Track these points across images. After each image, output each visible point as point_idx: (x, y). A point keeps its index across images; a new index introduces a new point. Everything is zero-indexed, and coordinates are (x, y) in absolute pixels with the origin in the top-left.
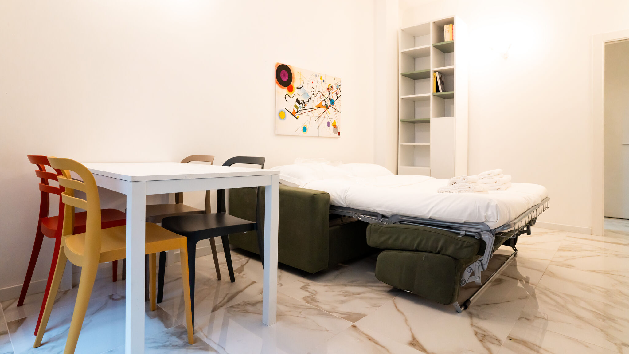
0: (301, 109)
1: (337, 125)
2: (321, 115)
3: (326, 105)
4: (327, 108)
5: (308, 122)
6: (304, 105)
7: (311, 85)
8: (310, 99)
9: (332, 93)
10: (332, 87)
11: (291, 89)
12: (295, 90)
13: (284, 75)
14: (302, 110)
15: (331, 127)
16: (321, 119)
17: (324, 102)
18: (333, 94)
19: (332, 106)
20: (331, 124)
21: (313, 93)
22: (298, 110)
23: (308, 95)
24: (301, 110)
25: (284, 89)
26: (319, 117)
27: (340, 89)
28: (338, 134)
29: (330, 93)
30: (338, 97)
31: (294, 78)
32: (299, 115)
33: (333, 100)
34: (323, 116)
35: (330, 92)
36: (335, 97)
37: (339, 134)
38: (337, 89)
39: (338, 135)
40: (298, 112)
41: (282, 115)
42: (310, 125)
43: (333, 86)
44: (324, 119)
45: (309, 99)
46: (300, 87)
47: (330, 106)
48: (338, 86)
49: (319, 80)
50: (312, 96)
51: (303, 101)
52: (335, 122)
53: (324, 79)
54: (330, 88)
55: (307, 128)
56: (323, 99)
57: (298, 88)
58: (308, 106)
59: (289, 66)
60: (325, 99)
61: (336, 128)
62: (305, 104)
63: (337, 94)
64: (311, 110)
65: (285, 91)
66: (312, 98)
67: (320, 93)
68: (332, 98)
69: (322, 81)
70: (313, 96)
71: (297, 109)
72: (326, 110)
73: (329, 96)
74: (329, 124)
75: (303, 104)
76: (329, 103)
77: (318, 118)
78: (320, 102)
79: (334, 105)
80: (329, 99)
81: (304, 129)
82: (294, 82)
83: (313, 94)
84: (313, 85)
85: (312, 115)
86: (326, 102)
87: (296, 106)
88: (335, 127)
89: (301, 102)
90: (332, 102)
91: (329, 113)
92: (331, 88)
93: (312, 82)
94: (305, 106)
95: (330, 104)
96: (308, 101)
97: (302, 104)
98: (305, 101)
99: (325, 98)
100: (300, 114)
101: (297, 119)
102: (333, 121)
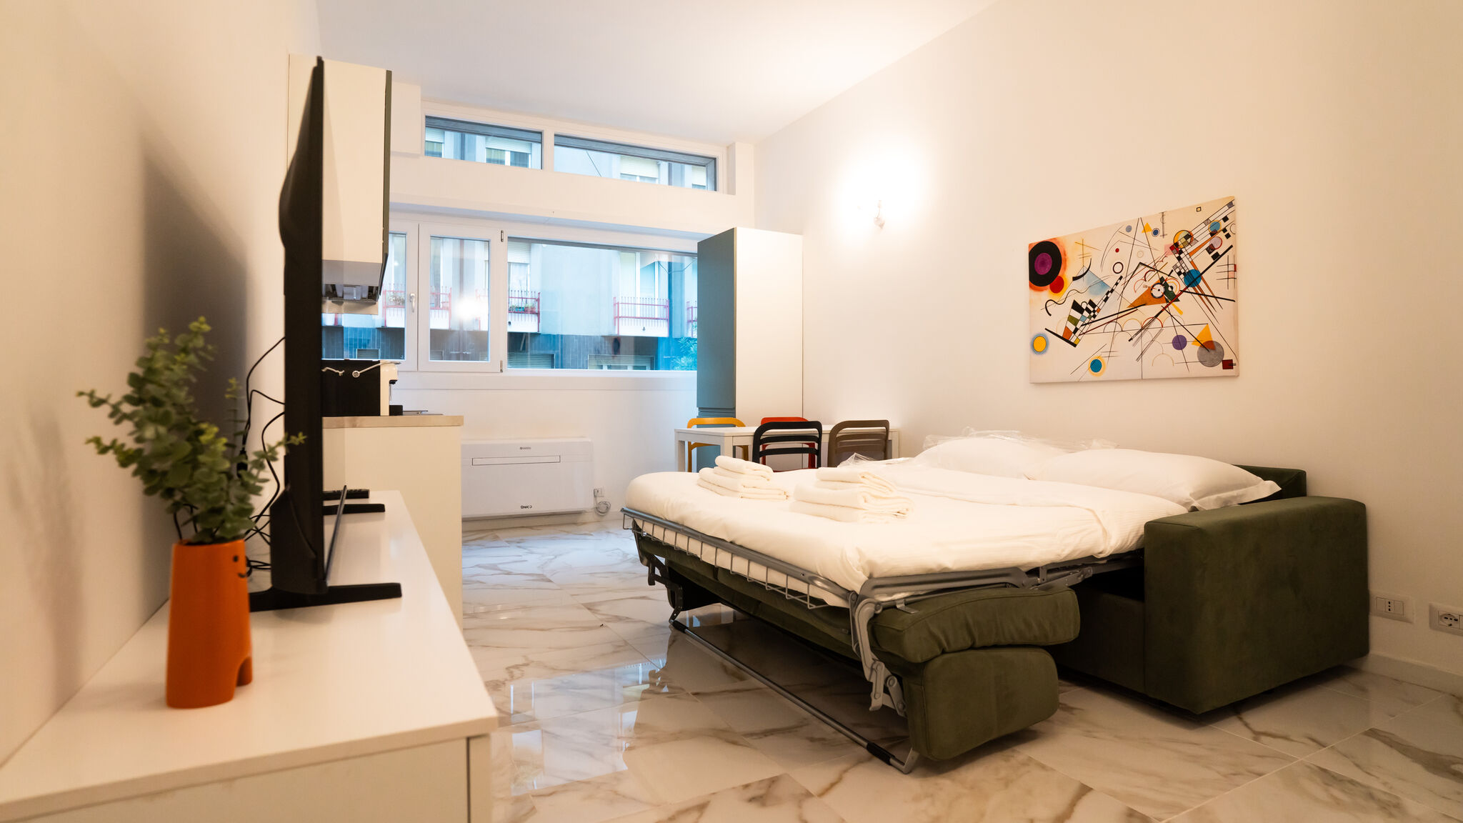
0: (1086, 322)
1: (1215, 338)
2: (1149, 323)
3: (1166, 292)
4: (1171, 297)
5: (1107, 348)
6: (1094, 311)
7: (1112, 257)
8: (1112, 291)
9: (1190, 254)
10: (1189, 236)
11: (1057, 286)
12: (1069, 285)
13: (1043, 263)
14: (1088, 323)
15: (1192, 350)
16: (1147, 336)
17: (1159, 286)
18: (1193, 257)
19: (1191, 289)
20: (1189, 338)
21: (1119, 275)
22: (1078, 326)
23: (1103, 284)
24: (1086, 324)
25: (1042, 290)
26: (1141, 330)
27: (1225, 230)
28: (1221, 364)
29: (1182, 256)
30: (1216, 257)
31: (1066, 260)
32: (1080, 337)
33: (1196, 270)
34: (1156, 323)
35: (1181, 252)
36: (1202, 260)
37: (1228, 365)
38: (1212, 234)
39: (1224, 368)
40: (1076, 330)
41: (1038, 345)
42: (1112, 354)
43: (1193, 233)
44: (1160, 331)
45: (1107, 294)
46: (1081, 273)
47: (1182, 292)
48: (1217, 223)
49: (1141, 236)
50: (1117, 284)
51: (1091, 303)
52: (1207, 331)
53: (1156, 224)
54: (1181, 241)
55: (1104, 361)
56: (1156, 279)
57: (1075, 279)
58: (1106, 310)
59: (1055, 239)
60: (1162, 279)
61: (1214, 349)
62: (1096, 309)
63: (1210, 249)
64: (1116, 317)
65: (1046, 294)
66: (1119, 289)
67: (1143, 267)
68: (1191, 268)
69: (1150, 234)
70: (1123, 281)
71: (1075, 324)
72: (1167, 306)
73: (1178, 265)
74: (1179, 343)
75: (1092, 309)
76: (1177, 284)
77: (1136, 334)
78: (1142, 291)
79: (1202, 284)
80: (1179, 274)
81: (1096, 366)
82: (1065, 269)
83: (1121, 278)
84: (1118, 258)
85: (1118, 329)
86: (1166, 286)
87: (1071, 319)
88: (1208, 347)
89: (1084, 306)
90: (1193, 279)
91: (1181, 312)
92: (1184, 240)
93: (1117, 250)
94: (1096, 313)
95: (1183, 287)
96: (1106, 300)
97: (1087, 310)
98: (1095, 302)
99: (1161, 275)
100: (1084, 333)
101: (1075, 345)
102: (1197, 331)
